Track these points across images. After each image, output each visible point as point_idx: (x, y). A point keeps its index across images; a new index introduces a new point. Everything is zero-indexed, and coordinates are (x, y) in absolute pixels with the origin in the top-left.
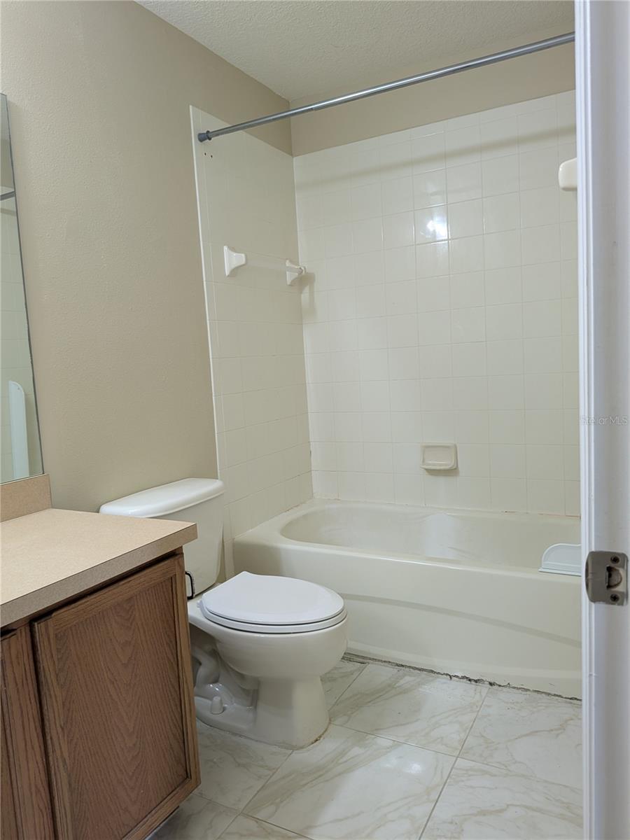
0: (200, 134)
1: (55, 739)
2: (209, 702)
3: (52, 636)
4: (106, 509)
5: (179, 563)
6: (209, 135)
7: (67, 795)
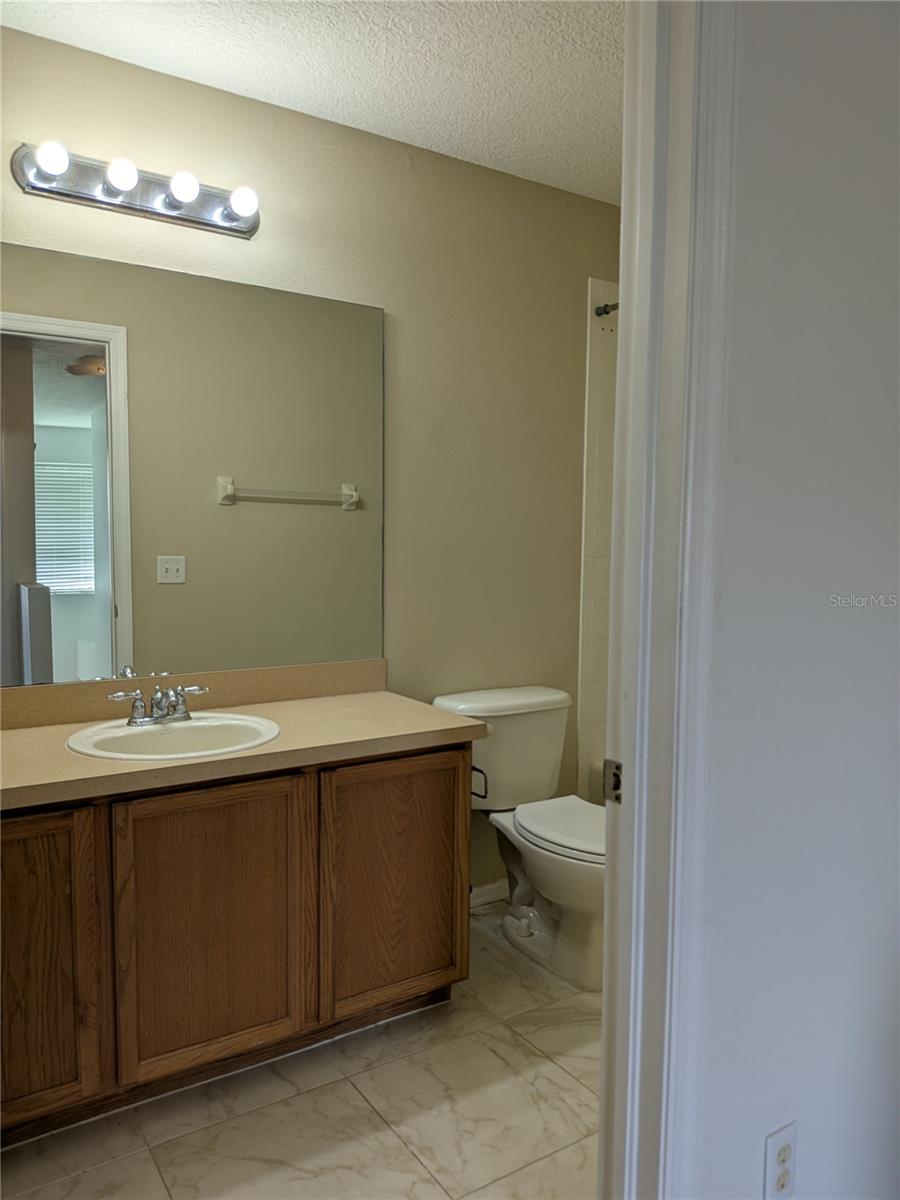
0: (598, 309)
1: (326, 871)
2: (516, 921)
3: (334, 787)
4: (439, 701)
5: (463, 757)
6: (608, 309)
7: (330, 926)
